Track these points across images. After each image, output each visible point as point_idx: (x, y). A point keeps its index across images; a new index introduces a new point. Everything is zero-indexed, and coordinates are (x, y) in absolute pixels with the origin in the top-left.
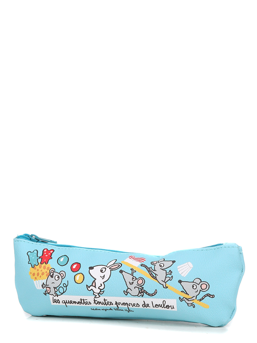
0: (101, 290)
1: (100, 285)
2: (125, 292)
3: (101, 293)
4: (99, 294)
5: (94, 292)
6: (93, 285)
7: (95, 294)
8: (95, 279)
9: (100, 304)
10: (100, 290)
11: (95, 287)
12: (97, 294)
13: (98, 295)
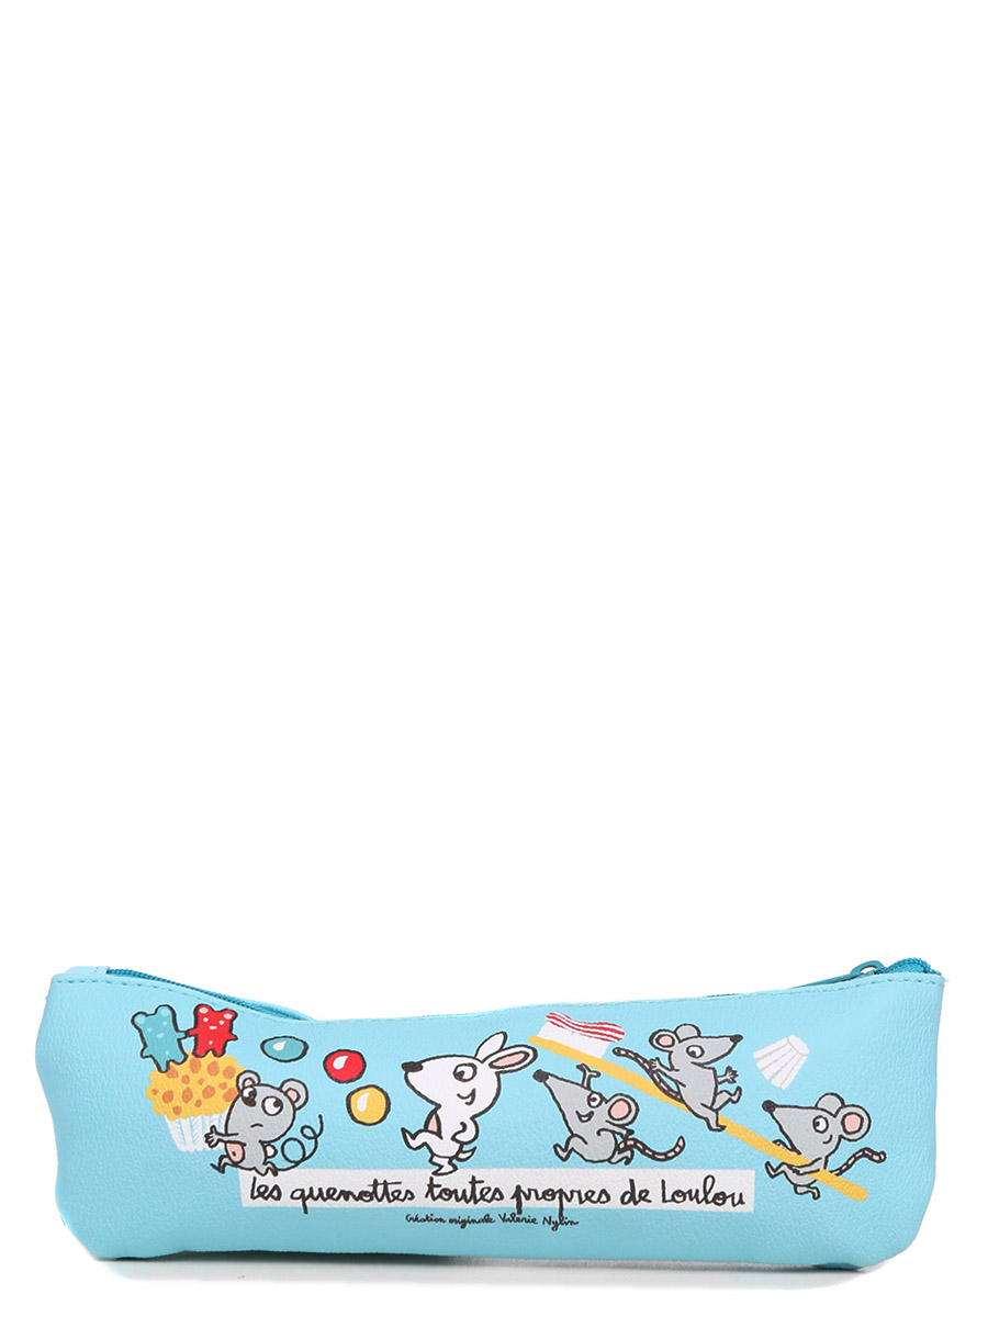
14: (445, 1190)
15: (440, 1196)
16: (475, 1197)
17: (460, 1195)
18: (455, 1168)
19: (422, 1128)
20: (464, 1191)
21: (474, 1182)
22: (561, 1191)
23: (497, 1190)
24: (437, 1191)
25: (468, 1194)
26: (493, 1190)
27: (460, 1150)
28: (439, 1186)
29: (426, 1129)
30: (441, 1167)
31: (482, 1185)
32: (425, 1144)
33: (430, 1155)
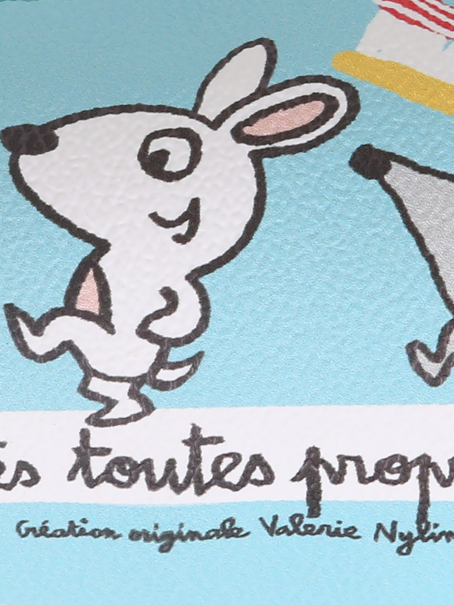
0: (165, 344)
1: (162, 303)
2: (421, 357)
3: (164, 375)
4: (146, 390)
5: (89, 372)
6: (80, 306)
7: (96, 385)
8: (102, 247)
9: (133, 480)
10: (154, 349)
11: (104, 319)
12: (119, 391)
13: (134, 394)
14: (120, 463)
15: (107, 476)
16: (199, 477)
17: (159, 473)
18: (148, 407)
19: (61, 304)
20: (171, 464)
21: (196, 441)
22: (425, 462)
23: (257, 461)
24: (98, 465)
25: (182, 472)
26: (245, 460)
27: (161, 362)
28: (105, 451)
29: (69, 308)
30: (110, 403)
31: (219, 450)
32: (68, 346)
33: (81, 374)
